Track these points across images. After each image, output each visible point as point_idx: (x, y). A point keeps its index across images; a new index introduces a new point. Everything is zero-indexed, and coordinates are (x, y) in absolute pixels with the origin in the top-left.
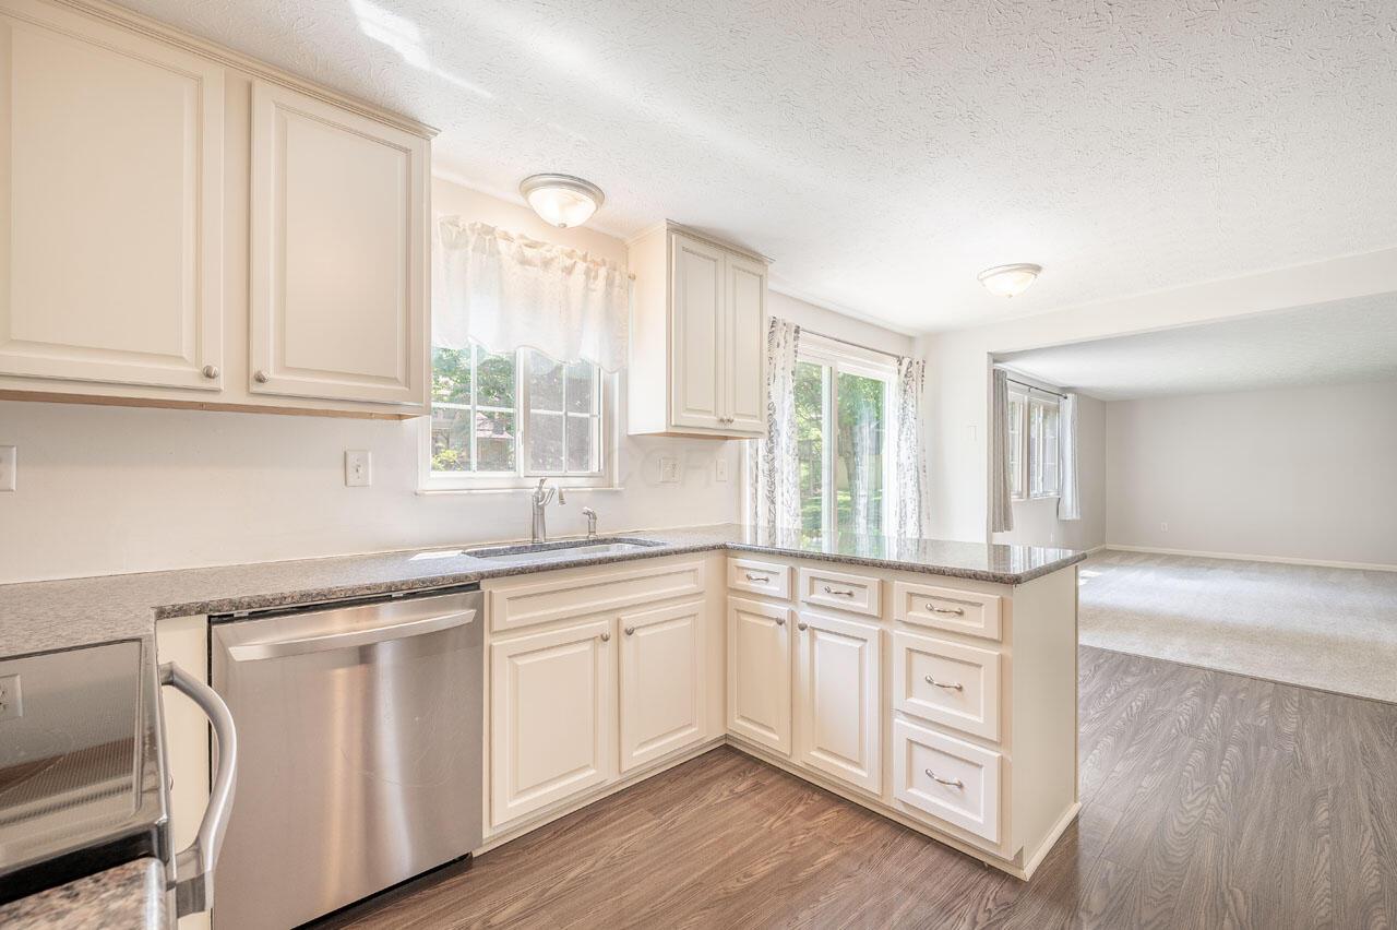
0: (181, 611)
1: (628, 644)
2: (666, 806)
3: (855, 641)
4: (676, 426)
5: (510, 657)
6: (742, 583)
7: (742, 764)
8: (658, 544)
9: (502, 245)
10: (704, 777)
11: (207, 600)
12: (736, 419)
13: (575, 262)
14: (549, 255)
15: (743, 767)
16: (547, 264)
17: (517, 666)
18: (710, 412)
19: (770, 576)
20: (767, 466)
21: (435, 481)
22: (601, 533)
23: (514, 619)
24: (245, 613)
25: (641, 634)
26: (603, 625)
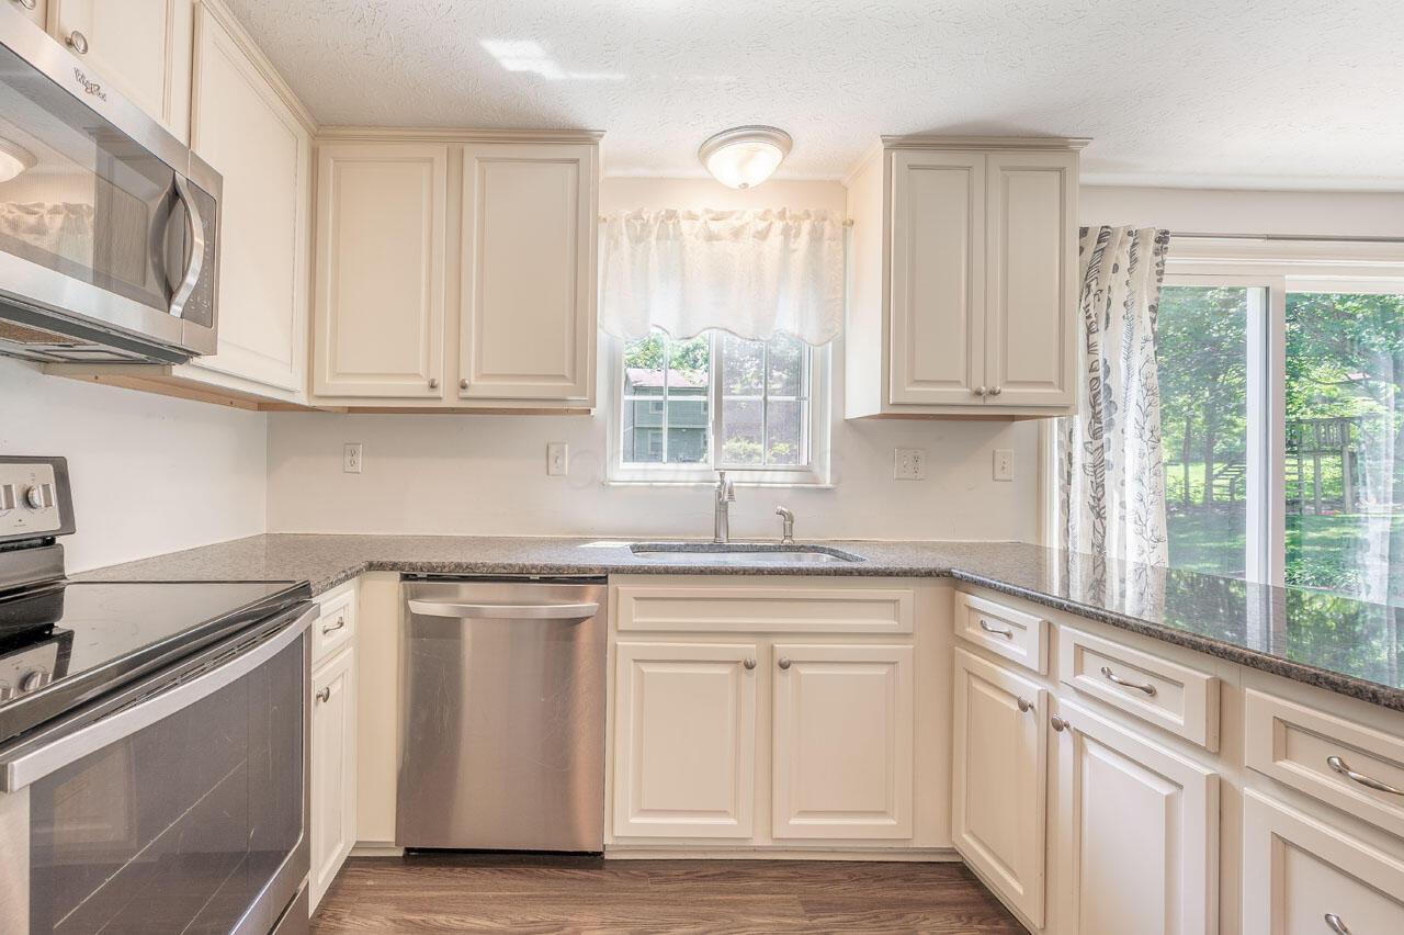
0: (381, 567)
1: (784, 681)
2: (829, 907)
3: (1166, 784)
4: (895, 405)
5: (635, 661)
6: (974, 632)
7: (974, 903)
8: (857, 559)
9: (685, 226)
10: (901, 895)
11: (396, 561)
12: (1003, 390)
13: (771, 224)
14: (737, 224)
15: (971, 909)
16: (736, 234)
17: (643, 673)
18: (958, 382)
19: (1015, 631)
20: (1090, 459)
21: (625, 471)
22: (799, 538)
23: (640, 620)
24: (424, 575)
25: (804, 671)
26: (749, 649)
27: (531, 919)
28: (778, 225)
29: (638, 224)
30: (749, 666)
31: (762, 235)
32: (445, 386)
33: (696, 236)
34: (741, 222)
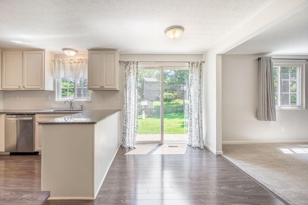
12: (105, 86)
18: (99, 85)
28: (80, 61)
29: (59, 61)
31: (78, 63)
32: (21, 87)
33: (68, 63)
34: (75, 61)
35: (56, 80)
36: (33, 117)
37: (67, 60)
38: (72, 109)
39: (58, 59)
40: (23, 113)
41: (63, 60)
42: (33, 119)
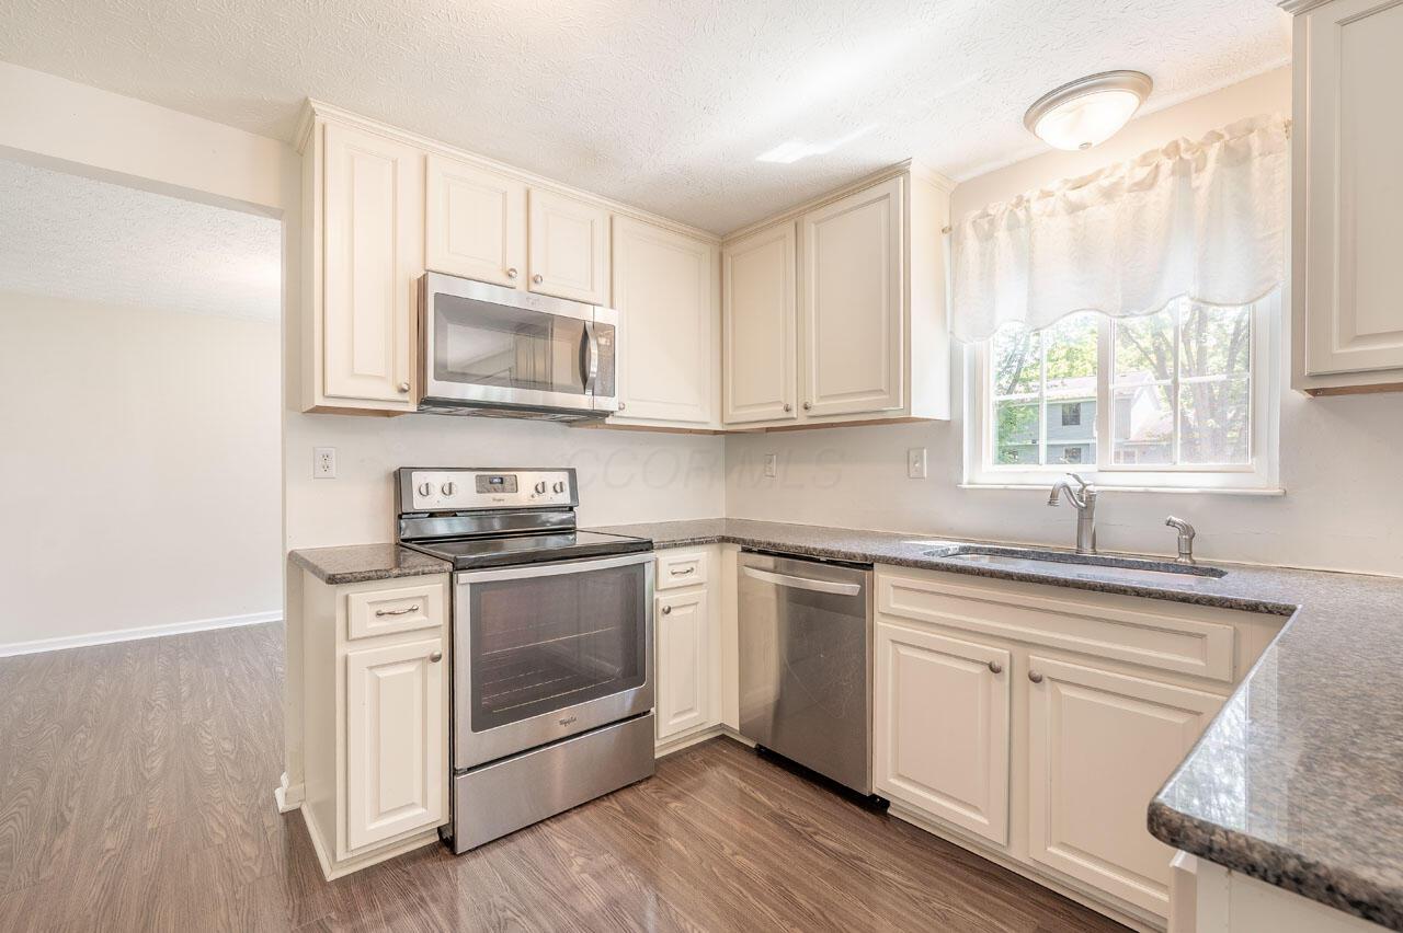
5: (892, 641)
17: (899, 653)
25: (1065, 691)
26: (999, 654)
27: (795, 812)
28: (1167, 165)
29: (984, 222)
30: (995, 670)
32: (795, 409)
33: (1052, 214)
34: (1113, 179)
35: (966, 349)
36: (862, 583)
37: (1047, 194)
38: (1094, 547)
39: (977, 213)
40: (815, 549)
41: (1018, 205)
42: (862, 591)
